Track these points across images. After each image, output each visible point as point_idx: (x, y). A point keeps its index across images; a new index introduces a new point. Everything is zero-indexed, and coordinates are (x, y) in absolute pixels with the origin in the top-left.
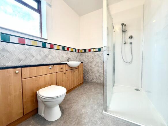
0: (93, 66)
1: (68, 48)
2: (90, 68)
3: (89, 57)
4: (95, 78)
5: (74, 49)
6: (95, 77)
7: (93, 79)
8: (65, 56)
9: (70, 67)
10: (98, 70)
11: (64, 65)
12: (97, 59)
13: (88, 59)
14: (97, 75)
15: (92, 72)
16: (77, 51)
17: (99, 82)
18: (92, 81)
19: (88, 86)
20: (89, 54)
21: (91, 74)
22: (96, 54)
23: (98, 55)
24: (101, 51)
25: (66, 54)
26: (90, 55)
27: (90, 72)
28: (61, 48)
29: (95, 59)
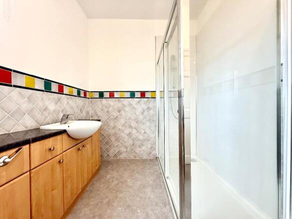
0: (120, 128)
1: (61, 87)
2: (112, 132)
3: (110, 109)
4: (125, 150)
5: (76, 90)
6: (123, 149)
7: (120, 153)
8: (52, 107)
9: (73, 139)
10: (129, 135)
11: (59, 137)
12: (128, 113)
13: (108, 112)
14: (127, 144)
15: (117, 140)
16: (82, 95)
17: (132, 157)
18: (117, 157)
19: (115, 174)
20: (111, 102)
21: (116, 144)
22: (125, 104)
23: (130, 104)
24: (136, 97)
25: (56, 103)
26: (112, 104)
27: (113, 139)
28: (40, 85)
29: (123, 113)
